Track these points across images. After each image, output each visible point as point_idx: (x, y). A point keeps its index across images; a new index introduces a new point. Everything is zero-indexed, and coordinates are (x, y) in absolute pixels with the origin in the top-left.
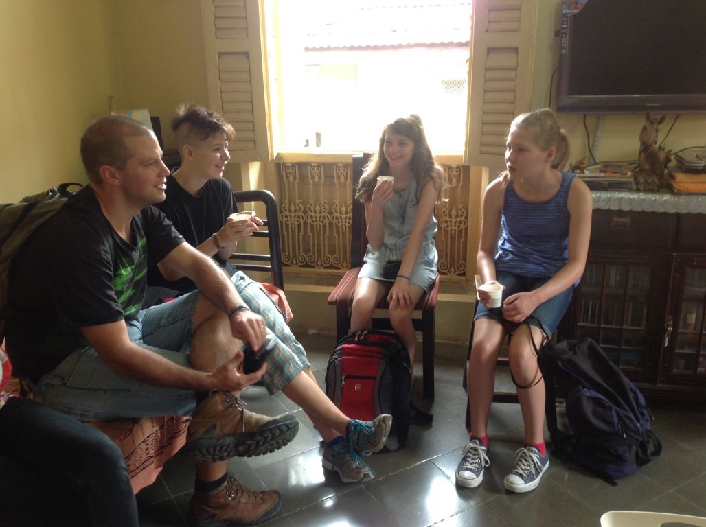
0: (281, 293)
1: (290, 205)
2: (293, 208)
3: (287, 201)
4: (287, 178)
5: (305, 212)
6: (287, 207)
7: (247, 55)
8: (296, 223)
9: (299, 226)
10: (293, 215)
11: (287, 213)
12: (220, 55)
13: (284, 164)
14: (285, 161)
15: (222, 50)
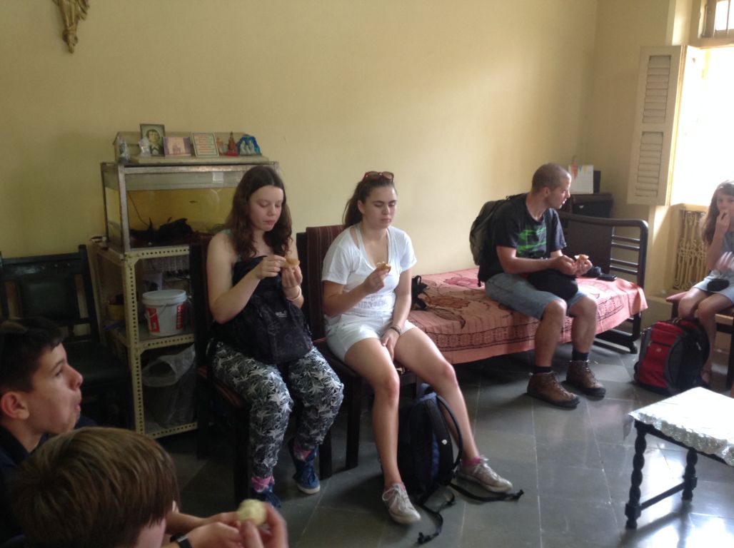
0: (641, 291)
1: (686, 243)
2: (688, 245)
3: (685, 239)
4: (688, 222)
5: (697, 250)
6: (684, 244)
7: (662, 133)
8: (689, 257)
9: (691, 259)
10: (687, 250)
11: (684, 249)
12: (644, 133)
13: (686, 212)
14: (687, 210)
15: (645, 130)
